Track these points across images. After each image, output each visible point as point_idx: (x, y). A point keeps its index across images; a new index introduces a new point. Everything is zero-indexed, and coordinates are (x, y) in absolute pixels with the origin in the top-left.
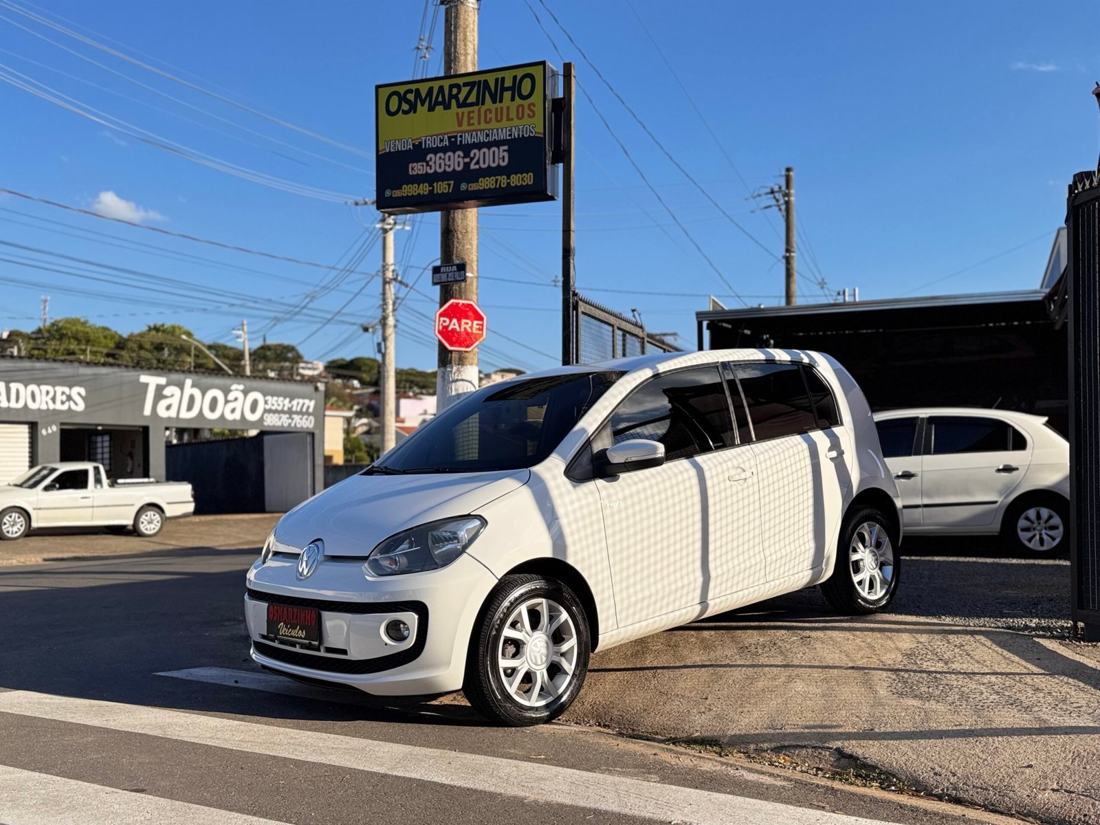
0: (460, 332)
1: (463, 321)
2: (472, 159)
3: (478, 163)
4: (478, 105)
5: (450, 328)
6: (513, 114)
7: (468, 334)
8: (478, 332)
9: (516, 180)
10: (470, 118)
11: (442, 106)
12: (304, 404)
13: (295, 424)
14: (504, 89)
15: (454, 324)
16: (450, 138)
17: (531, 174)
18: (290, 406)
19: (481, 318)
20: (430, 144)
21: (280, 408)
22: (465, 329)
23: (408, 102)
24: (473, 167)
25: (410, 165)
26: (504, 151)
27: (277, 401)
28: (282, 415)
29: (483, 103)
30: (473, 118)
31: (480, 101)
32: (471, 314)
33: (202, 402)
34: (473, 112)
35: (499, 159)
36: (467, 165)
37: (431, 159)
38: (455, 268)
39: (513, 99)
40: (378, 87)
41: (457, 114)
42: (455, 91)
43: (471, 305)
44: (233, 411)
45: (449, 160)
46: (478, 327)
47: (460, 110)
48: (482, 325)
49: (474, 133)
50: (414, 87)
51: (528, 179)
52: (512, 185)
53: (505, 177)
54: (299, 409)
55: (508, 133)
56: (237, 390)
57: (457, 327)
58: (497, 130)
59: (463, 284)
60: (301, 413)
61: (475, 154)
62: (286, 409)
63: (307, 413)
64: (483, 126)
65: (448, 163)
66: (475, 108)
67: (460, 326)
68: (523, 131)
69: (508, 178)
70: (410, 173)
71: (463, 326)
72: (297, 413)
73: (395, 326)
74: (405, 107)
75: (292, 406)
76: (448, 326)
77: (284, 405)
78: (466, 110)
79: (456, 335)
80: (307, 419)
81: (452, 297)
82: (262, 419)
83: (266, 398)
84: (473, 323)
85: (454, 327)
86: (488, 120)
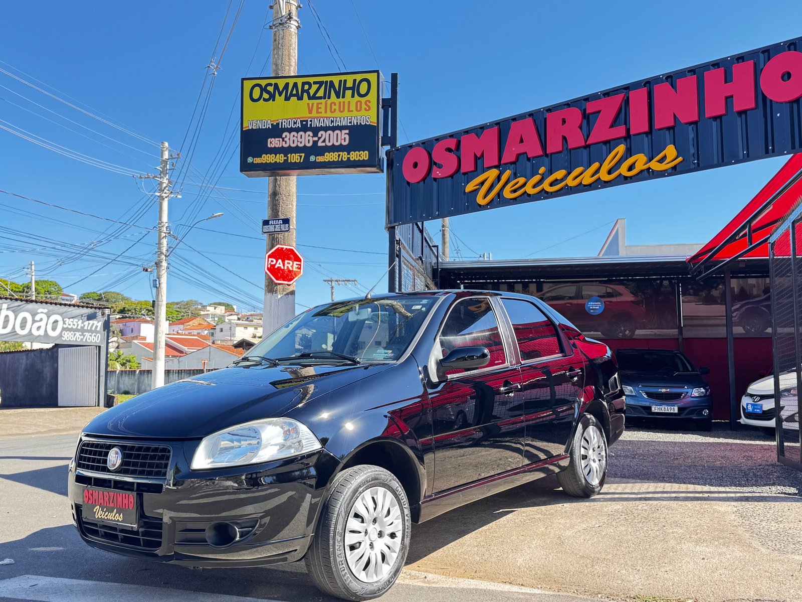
0: (284, 269)
1: (286, 261)
2: (319, 138)
3: (324, 141)
4: (325, 98)
5: (276, 267)
6: (353, 107)
7: (290, 271)
8: (297, 270)
9: (354, 156)
10: (318, 108)
11: (296, 97)
12: (93, 324)
13: (86, 339)
14: (346, 89)
15: (279, 264)
16: (302, 122)
17: (367, 152)
18: (82, 325)
19: (299, 260)
20: (285, 125)
21: (74, 327)
22: (288, 267)
23: (268, 92)
24: (320, 144)
25: (269, 140)
26: (345, 134)
27: (73, 322)
28: (77, 333)
29: (329, 98)
30: (321, 108)
31: (326, 96)
32: (292, 256)
33: (15, 322)
34: (321, 103)
35: (341, 139)
36: (315, 143)
37: (286, 136)
38: (281, 222)
39: (353, 96)
40: (243, 80)
41: (308, 104)
42: (306, 87)
43: (292, 249)
44: (39, 328)
45: (301, 138)
46: (297, 266)
47: (311, 102)
48: (300, 265)
49: (322, 119)
50: (273, 81)
51: (364, 155)
52: (351, 159)
53: (346, 153)
54: (89, 328)
55: (349, 121)
56: (42, 313)
57: (281, 266)
58: (340, 118)
59: (286, 234)
60: (90, 331)
61: (322, 135)
62: (79, 327)
63: (96, 331)
64: (329, 114)
65: (300, 140)
66: (323, 101)
67: (284, 265)
68: (360, 120)
69: (349, 154)
70: (269, 146)
71: (286, 265)
72: (87, 331)
73: (168, 268)
74: (266, 96)
75: (84, 325)
76: (275, 265)
77: (78, 325)
78: (315, 102)
79: (281, 272)
80: (95, 336)
81: (278, 244)
82: (60, 336)
83: (65, 320)
84: (293, 263)
85: (279, 266)
86: (333, 110)
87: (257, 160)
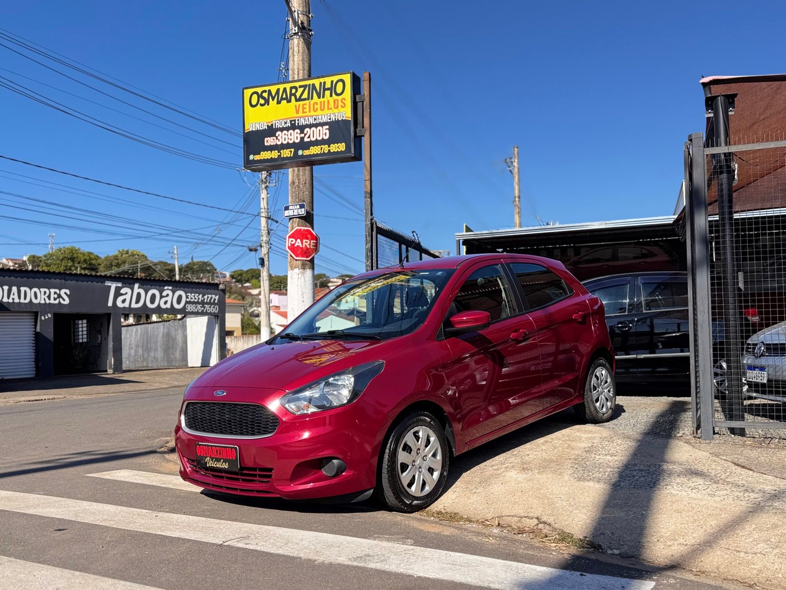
0: (302, 248)
1: (304, 241)
2: (305, 135)
3: (309, 137)
4: (308, 99)
5: (296, 246)
6: (331, 106)
7: (307, 249)
8: (314, 247)
9: (335, 148)
10: (304, 108)
11: (286, 101)
12: (212, 298)
13: (206, 311)
14: (325, 89)
15: (298, 243)
16: (291, 121)
17: (344, 144)
18: (203, 299)
19: (316, 239)
20: (278, 125)
21: (196, 301)
22: (306, 245)
23: (264, 98)
24: (306, 140)
25: (266, 139)
26: (326, 129)
27: (194, 296)
28: (198, 305)
29: (312, 99)
31: (310, 97)
32: (309, 236)
33: (145, 298)
34: (306, 104)
35: (323, 134)
36: (302, 139)
37: (279, 135)
38: (298, 207)
39: (331, 96)
40: (244, 89)
41: (296, 106)
42: (294, 91)
43: (309, 230)
44: (166, 303)
45: (291, 135)
46: (314, 244)
47: (298, 103)
48: (316, 243)
49: (307, 118)
51: (342, 147)
52: (331, 151)
53: (327, 146)
54: (208, 301)
55: (329, 118)
57: (300, 244)
58: (322, 116)
60: (209, 303)
61: (307, 132)
62: (200, 301)
63: (214, 303)
64: (312, 113)
65: (290, 137)
66: (307, 102)
68: (338, 116)
69: (329, 147)
70: (266, 144)
71: (304, 244)
74: (262, 101)
76: (294, 244)
77: (199, 299)
78: (301, 103)
79: (300, 250)
80: (214, 307)
81: (297, 226)
82: (184, 308)
83: (187, 294)
84: (310, 242)
85: (299, 244)
86: (315, 109)
87: (257, 157)
